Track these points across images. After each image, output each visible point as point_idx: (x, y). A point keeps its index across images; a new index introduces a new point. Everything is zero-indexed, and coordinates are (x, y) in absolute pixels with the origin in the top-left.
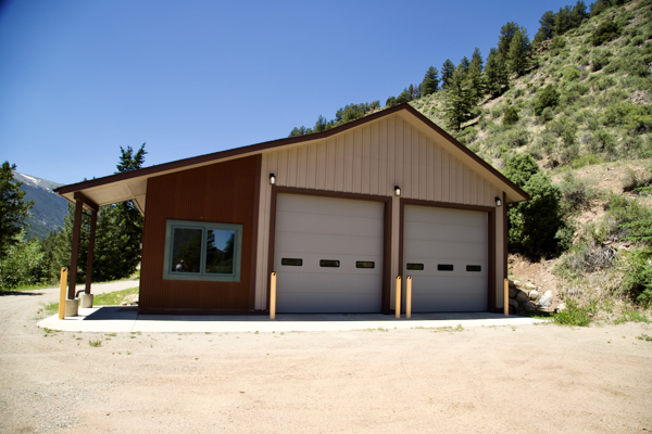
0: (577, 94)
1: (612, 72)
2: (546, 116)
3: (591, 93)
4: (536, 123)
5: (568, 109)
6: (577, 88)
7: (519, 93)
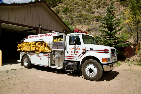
2: (66, 13)
3: (75, 10)
7: (59, 7)
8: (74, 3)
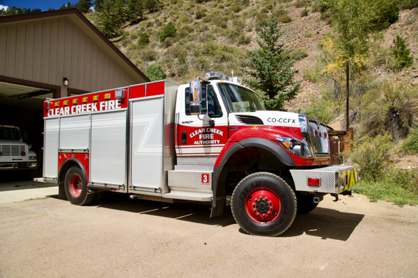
0: (187, 32)
1: (207, 22)
2: (167, 43)
3: (195, 33)
4: (161, 47)
5: (181, 40)
6: (187, 28)
7: (150, 25)
8: (195, 13)
